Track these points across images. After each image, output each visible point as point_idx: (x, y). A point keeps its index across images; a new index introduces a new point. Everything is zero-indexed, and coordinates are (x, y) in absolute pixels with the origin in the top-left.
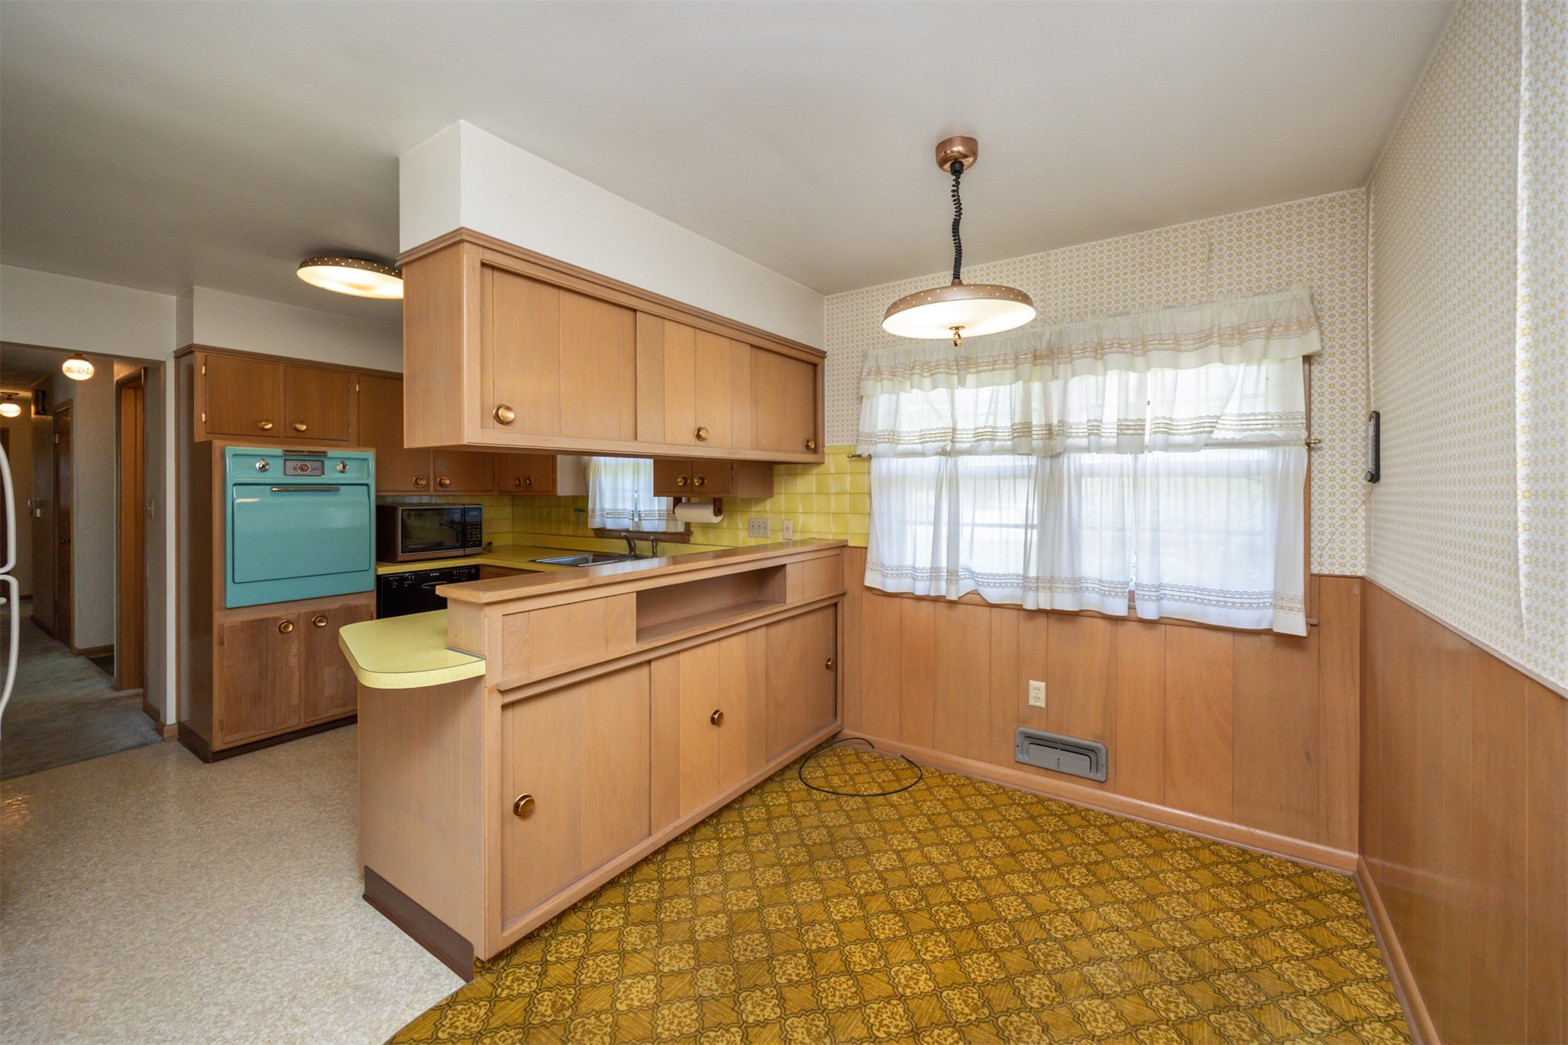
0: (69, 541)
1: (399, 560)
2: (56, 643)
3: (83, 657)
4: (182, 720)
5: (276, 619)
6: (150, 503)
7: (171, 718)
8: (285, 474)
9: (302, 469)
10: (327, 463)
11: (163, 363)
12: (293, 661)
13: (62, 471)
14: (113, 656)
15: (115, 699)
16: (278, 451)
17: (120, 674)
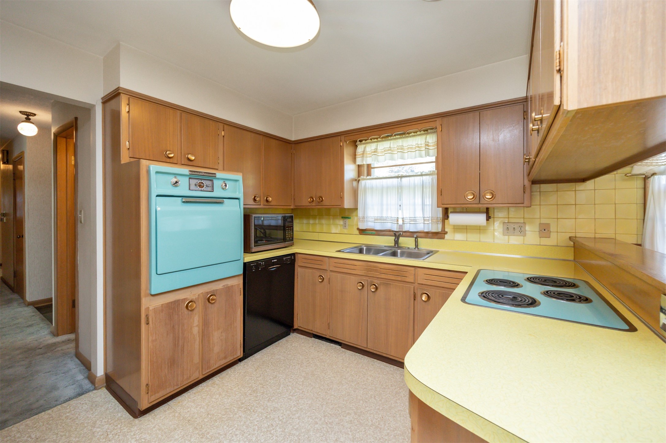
0: (23, 237)
1: (253, 251)
2: (15, 296)
3: (31, 307)
4: (108, 371)
5: (184, 300)
6: (81, 211)
7: (100, 371)
8: (189, 189)
9: (200, 186)
10: (215, 182)
11: (93, 106)
12: (195, 330)
13: (19, 200)
14: (52, 305)
15: (55, 345)
16: (185, 171)
17: (57, 323)
